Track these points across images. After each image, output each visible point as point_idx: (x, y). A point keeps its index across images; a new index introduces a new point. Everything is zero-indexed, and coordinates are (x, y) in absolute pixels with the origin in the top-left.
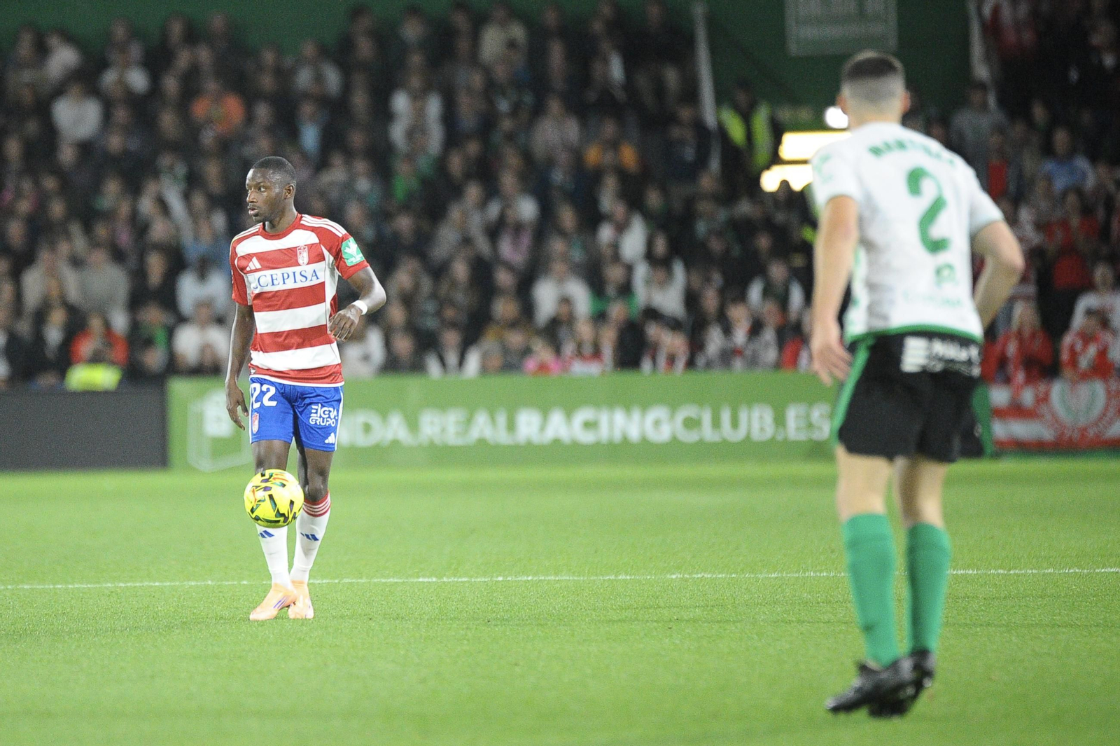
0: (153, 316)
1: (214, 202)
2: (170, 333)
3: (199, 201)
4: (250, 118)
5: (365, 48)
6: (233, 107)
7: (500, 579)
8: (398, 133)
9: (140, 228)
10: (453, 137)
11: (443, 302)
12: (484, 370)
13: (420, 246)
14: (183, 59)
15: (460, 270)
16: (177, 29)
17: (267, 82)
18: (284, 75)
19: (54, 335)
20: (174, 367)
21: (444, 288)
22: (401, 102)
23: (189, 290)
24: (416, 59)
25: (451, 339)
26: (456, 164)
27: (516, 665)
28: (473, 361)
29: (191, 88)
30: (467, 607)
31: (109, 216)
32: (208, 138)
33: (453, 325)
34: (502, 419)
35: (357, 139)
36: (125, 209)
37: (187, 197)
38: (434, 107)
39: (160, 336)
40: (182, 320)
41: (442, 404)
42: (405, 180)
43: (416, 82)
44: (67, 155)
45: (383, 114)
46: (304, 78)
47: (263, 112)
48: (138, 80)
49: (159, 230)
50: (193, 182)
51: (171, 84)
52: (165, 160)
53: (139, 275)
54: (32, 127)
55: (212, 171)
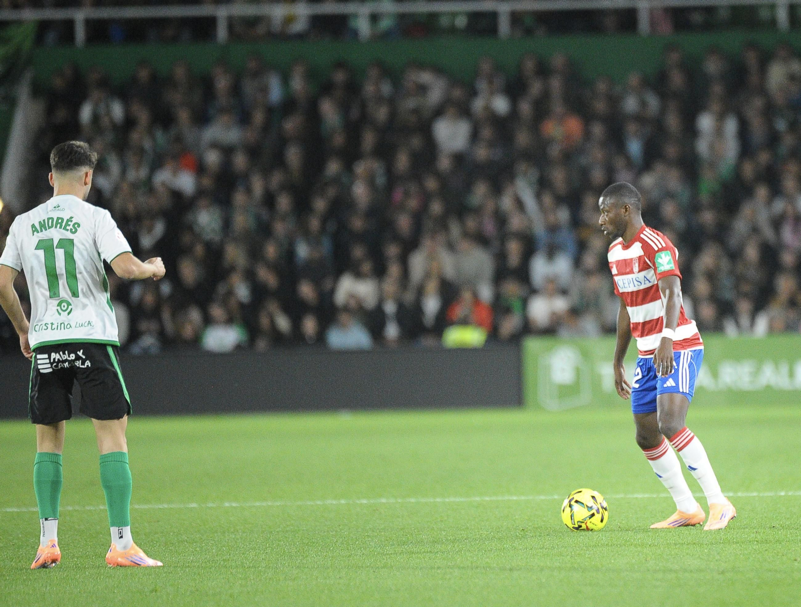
0: (512, 289)
1: (560, 200)
2: (525, 302)
3: (548, 200)
4: (587, 135)
5: (677, 80)
6: (574, 125)
7: (783, 494)
8: (703, 147)
9: (501, 219)
10: (746, 149)
11: (739, 279)
12: (771, 330)
13: (721, 234)
14: (536, 88)
15: (752, 253)
16: (529, 65)
17: (600, 106)
18: (614, 101)
19: (432, 305)
20: (527, 329)
21: (740, 268)
22: (706, 122)
23: (540, 268)
24: (717, 89)
25: (744, 307)
26: (748, 170)
27: (795, 560)
28: (762, 324)
29: (541, 111)
30: (756, 516)
31: (477, 211)
32: (555, 151)
33: (746, 295)
34: (784, 369)
35: (671, 150)
36: (490, 206)
37: (538, 196)
38: (731, 126)
39: (516, 305)
40: (533, 292)
41: (737, 357)
42: (708, 183)
43: (716, 107)
44: (444, 163)
45: (691, 131)
46: (631, 104)
47: (598, 130)
48: (501, 105)
49: (516, 222)
50: (543, 185)
51: (525, 108)
52: (522, 167)
53: (501, 257)
54: (416, 142)
55: (559, 176)
